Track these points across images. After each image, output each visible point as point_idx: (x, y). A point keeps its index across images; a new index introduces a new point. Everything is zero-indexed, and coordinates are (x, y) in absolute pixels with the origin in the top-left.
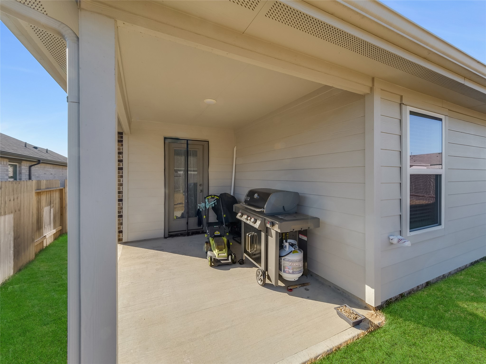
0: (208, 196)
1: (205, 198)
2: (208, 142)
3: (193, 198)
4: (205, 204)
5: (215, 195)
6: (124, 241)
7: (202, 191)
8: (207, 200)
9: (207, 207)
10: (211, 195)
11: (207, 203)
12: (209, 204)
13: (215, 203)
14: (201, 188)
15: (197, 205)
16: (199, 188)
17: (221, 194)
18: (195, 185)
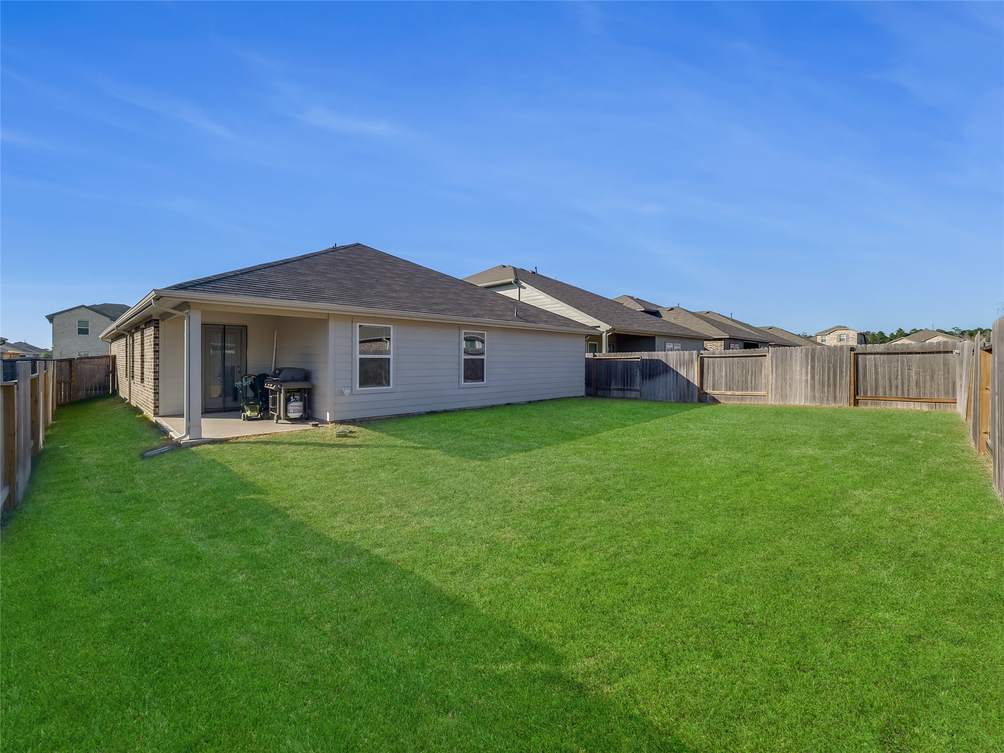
0: (246, 375)
1: (242, 377)
2: (247, 326)
3: (230, 379)
4: (242, 382)
5: (251, 375)
6: (160, 415)
7: (240, 372)
8: (243, 379)
9: (244, 385)
10: (248, 375)
11: (244, 381)
12: (247, 383)
13: (251, 382)
14: (239, 369)
15: (234, 383)
16: (237, 370)
17: (259, 375)
18: (233, 368)
